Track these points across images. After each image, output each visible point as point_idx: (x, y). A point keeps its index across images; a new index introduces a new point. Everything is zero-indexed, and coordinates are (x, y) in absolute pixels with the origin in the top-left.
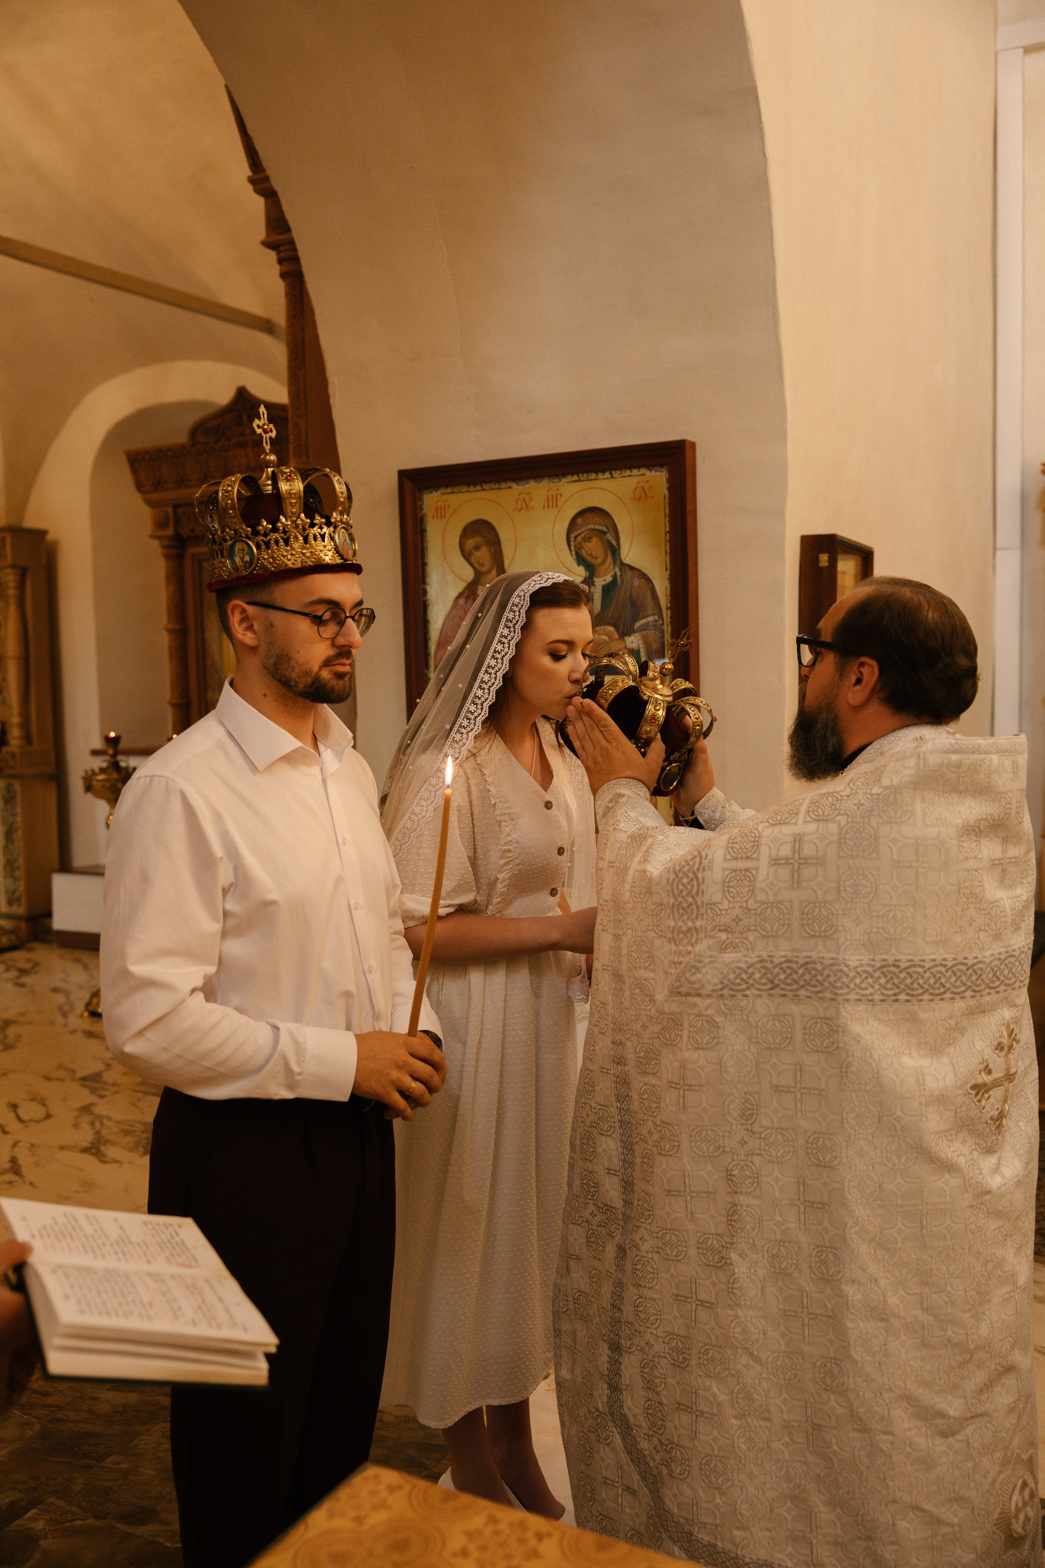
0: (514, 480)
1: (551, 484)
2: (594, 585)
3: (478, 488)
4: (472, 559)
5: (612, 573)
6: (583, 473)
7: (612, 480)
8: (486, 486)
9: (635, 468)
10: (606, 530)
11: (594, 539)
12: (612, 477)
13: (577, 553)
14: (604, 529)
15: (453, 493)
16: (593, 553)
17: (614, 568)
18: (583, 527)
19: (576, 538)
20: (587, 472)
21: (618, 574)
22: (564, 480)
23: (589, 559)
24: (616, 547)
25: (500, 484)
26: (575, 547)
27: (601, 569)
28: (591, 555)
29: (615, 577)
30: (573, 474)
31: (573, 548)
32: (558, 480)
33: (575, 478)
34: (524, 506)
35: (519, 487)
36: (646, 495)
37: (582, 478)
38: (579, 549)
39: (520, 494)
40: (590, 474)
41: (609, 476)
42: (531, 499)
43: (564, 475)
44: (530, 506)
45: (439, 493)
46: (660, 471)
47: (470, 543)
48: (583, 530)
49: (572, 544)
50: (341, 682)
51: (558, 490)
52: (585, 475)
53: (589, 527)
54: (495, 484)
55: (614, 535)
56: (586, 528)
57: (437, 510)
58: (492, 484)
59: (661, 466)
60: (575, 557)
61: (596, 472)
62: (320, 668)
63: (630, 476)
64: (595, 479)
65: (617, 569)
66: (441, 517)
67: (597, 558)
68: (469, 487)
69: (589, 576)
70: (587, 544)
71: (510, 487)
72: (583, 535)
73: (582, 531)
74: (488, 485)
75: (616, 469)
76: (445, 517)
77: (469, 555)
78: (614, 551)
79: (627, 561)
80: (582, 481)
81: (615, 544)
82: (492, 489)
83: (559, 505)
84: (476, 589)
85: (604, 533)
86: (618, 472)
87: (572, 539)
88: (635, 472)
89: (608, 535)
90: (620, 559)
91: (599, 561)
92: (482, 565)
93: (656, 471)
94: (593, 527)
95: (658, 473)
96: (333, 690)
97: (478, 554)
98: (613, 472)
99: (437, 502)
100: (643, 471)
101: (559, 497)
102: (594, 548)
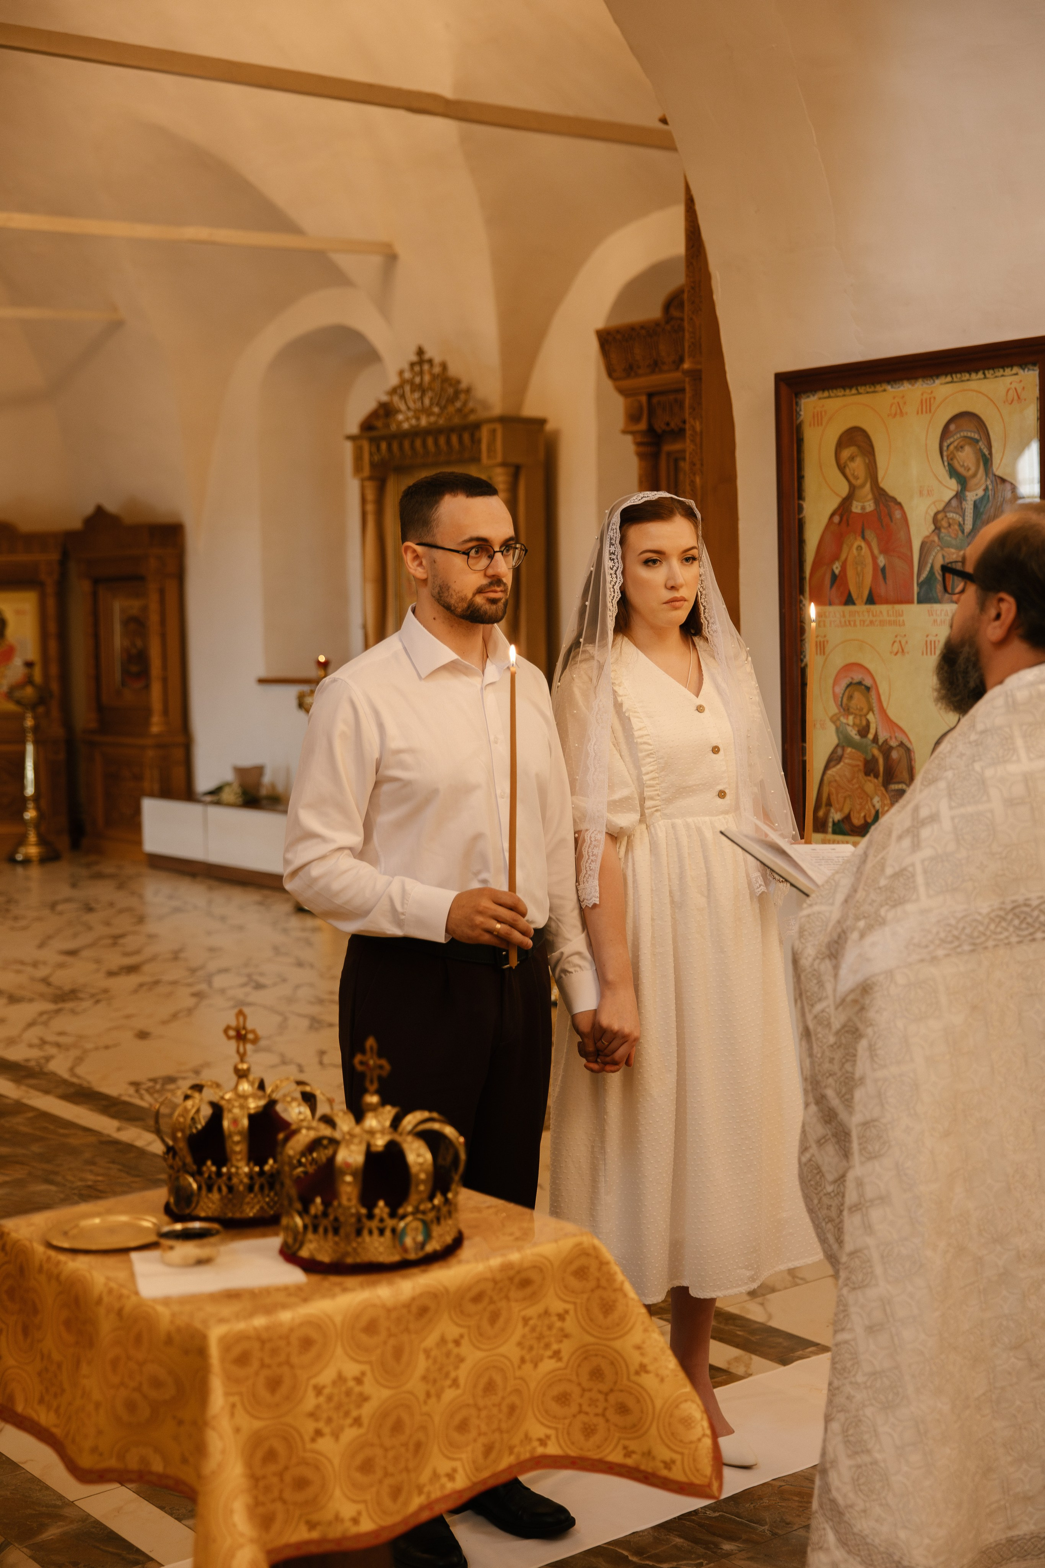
0: (888, 382)
1: (925, 386)
2: (966, 500)
3: (854, 391)
4: (847, 471)
5: (983, 487)
6: (956, 373)
7: (985, 381)
8: (862, 389)
9: (1008, 367)
10: (978, 438)
11: (967, 449)
12: (985, 377)
13: (949, 464)
14: (976, 436)
15: (829, 397)
16: (966, 464)
17: (986, 480)
18: (955, 434)
19: (948, 446)
20: (960, 372)
21: (990, 487)
22: (938, 382)
23: (961, 470)
24: (989, 456)
25: (875, 387)
26: (948, 457)
27: (972, 483)
28: (963, 466)
29: (986, 489)
30: (946, 375)
31: (945, 458)
32: (932, 381)
33: (949, 379)
34: (898, 411)
35: (893, 390)
36: (1019, 398)
37: (955, 379)
38: (952, 459)
39: (894, 398)
40: (963, 374)
41: (982, 376)
42: (905, 403)
43: (938, 376)
44: (904, 411)
45: (816, 397)
46: (1033, 370)
47: (846, 453)
48: (955, 437)
49: (945, 454)
50: (494, 607)
51: (932, 392)
52: (959, 375)
53: (962, 434)
54: (870, 387)
55: (986, 443)
56: (958, 436)
57: (814, 417)
58: (868, 387)
59: (1034, 364)
60: (947, 468)
61: (969, 372)
62: (474, 595)
63: (1003, 376)
64: (968, 380)
65: (989, 482)
66: (818, 425)
67: (969, 469)
68: (845, 390)
69: (961, 490)
70: (960, 453)
71: (885, 390)
72: (956, 444)
73: (955, 439)
74: (863, 388)
75: (989, 369)
76: (821, 424)
77: (845, 467)
78: (986, 460)
79: (999, 473)
80: (956, 382)
81: (986, 452)
82: (868, 393)
83: (933, 410)
84: (851, 504)
85: (977, 441)
86: (991, 372)
87: (945, 448)
88: (1008, 371)
89: (980, 443)
90: (992, 471)
91: (971, 472)
92: (857, 478)
93: (1029, 369)
94: (965, 434)
95: (1031, 372)
96: (485, 613)
97: (852, 465)
98: (986, 372)
99: (815, 408)
100: (1016, 369)
101: (932, 400)
102: (967, 458)
